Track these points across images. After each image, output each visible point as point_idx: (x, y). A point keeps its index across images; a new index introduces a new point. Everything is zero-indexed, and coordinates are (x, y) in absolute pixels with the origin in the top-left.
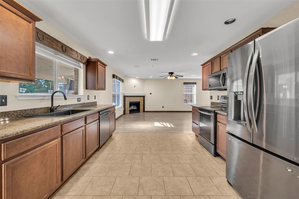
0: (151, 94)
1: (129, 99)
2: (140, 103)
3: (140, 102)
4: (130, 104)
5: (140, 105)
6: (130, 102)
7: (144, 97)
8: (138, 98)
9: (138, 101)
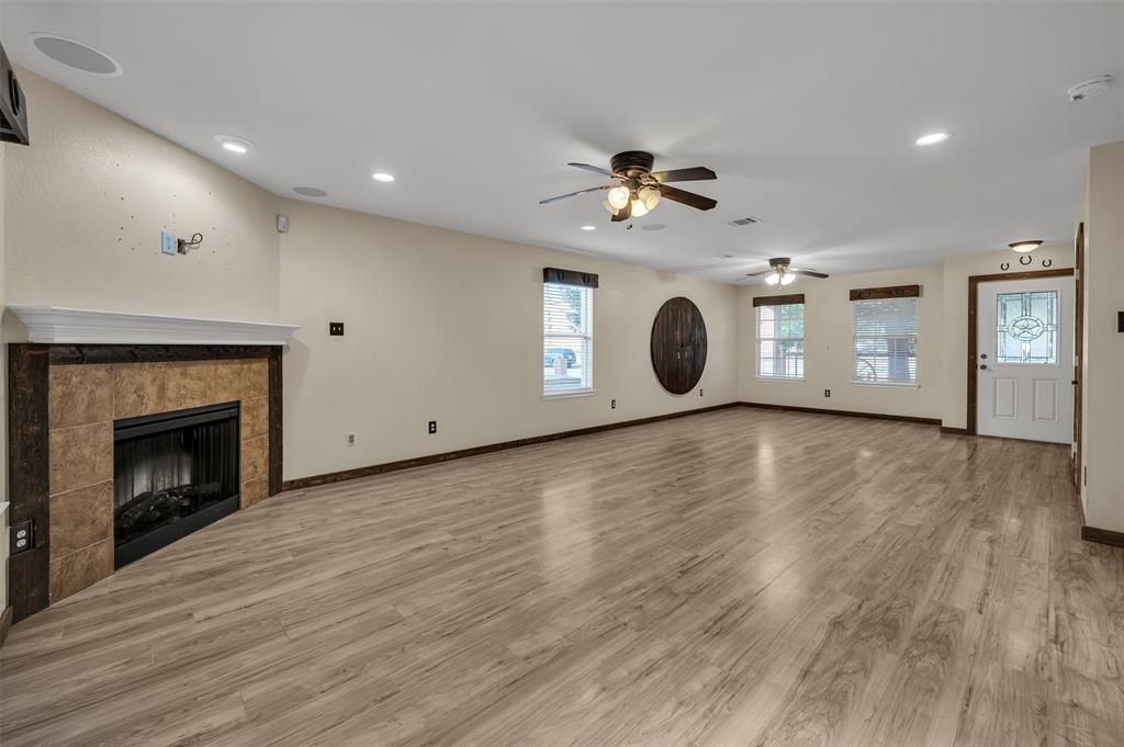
0: (337, 329)
1: (103, 392)
2: (245, 418)
3: (237, 405)
4: (118, 444)
5: (245, 432)
6: (119, 426)
7: (274, 354)
8: (225, 369)
9: (223, 398)
